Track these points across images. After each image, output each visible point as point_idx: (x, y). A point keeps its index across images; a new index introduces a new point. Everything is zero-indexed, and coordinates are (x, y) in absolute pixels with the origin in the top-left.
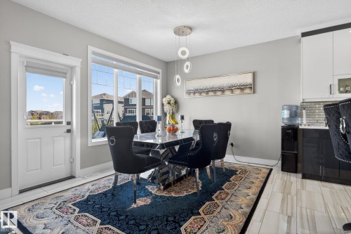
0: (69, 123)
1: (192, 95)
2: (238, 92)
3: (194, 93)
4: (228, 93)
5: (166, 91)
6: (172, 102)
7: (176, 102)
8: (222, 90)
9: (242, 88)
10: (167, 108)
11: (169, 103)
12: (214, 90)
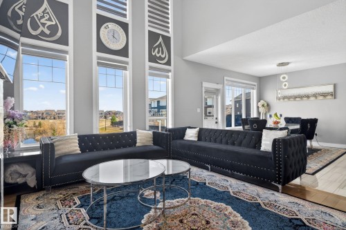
0: (216, 119)
1: (282, 100)
2: (321, 98)
3: (284, 99)
4: (312, 99)
5: (260, 98)
6: (266, 105)
7: (268, 105)
8: (308, 97)
9: (324, 95)
10: (262, 110)
11: (263, 106)
12: (301, 97)
